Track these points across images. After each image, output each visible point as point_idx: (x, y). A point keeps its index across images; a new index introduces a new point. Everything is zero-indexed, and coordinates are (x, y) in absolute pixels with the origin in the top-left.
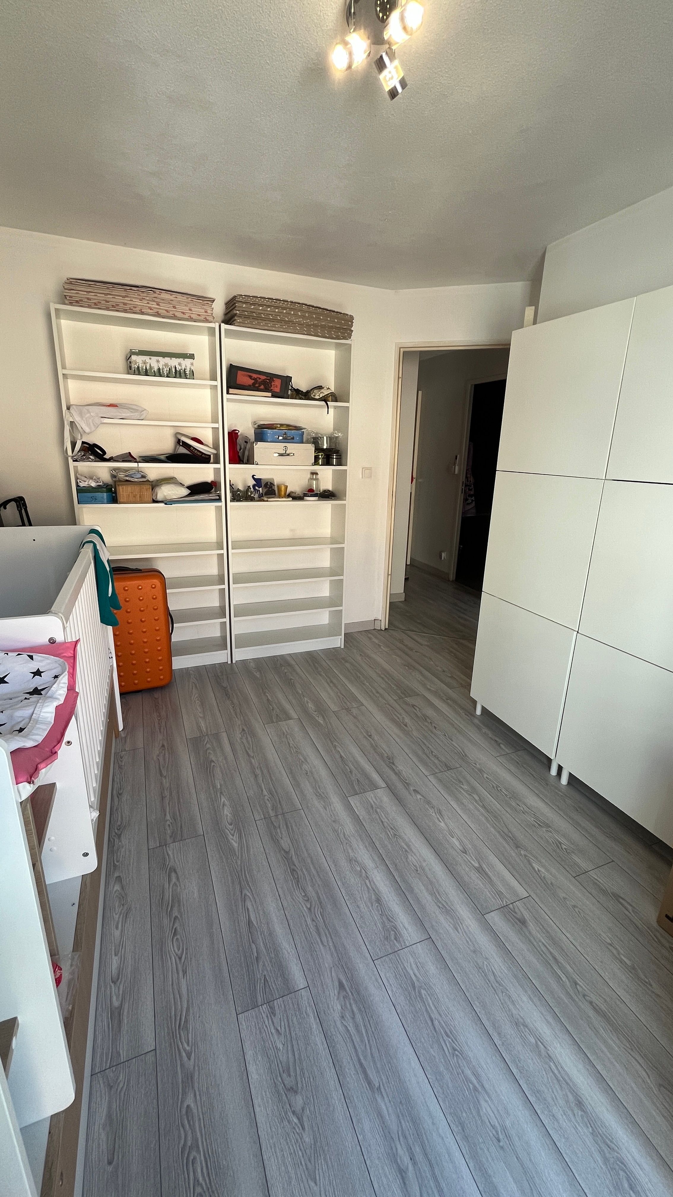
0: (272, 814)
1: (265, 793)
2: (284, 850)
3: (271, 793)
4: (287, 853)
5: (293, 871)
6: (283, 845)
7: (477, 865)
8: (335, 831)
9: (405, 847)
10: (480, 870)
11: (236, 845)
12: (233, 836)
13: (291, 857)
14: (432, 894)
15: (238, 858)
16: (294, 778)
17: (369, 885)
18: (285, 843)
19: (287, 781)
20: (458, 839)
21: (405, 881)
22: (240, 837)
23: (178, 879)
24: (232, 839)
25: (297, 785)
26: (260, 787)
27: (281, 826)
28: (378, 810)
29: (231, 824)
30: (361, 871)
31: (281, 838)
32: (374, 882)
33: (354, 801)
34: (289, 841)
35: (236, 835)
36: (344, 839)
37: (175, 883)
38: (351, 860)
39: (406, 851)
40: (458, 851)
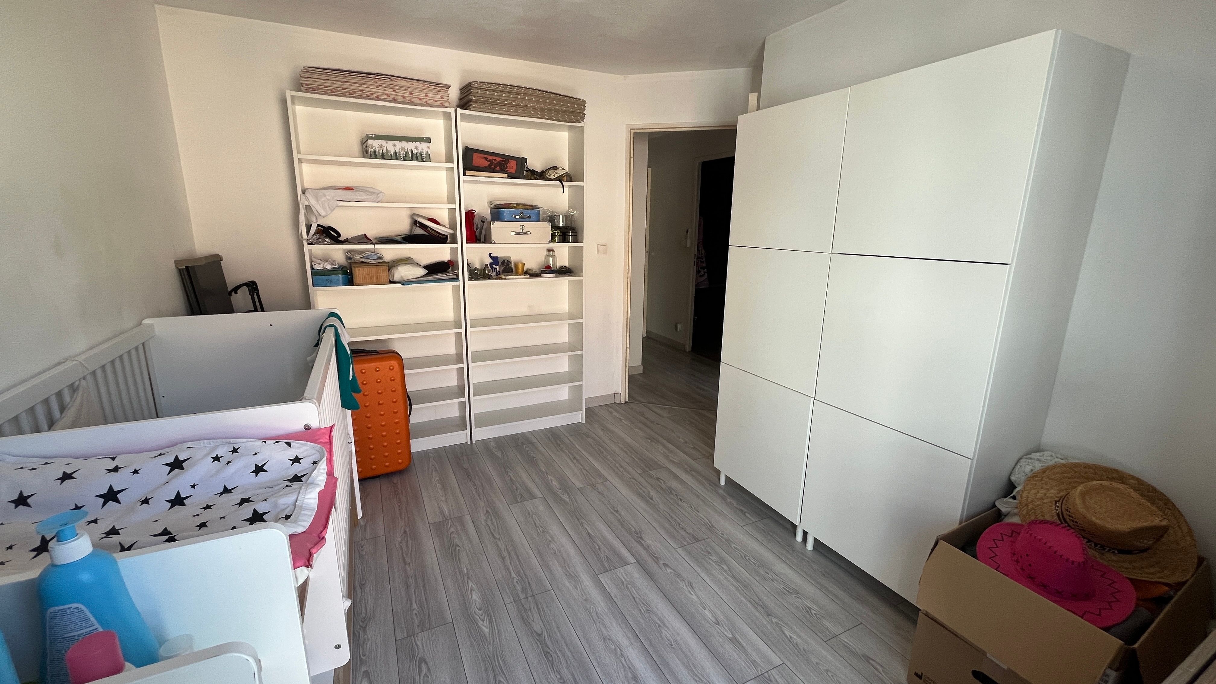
0: (522, 596)
1: (513, 575)
2: (536, 633)
3: (519, 575)
4: (540, 635)
5: (547, 654)
6: (536, 629)
7: (730, 636)
8: (587, 610)
9: (659, 622)
10: (734, 641)
11: (486, 630)
12: (483, 621)
13: (544, 639)
14: (688, 668)
15: (490, 644)
16: (543, 560)
17: (624, 663)
18: (537, 626)
19: (535, 562)
20: (711, 611)
21: (660, 656)
22: (491, 622)
23: (428, 670)
24: (483, 625)
25: (545, 565)
26: (508, 570)
27: (532, 609)
28: (629, 586)
29: (480, 610)
30: (615, 649)
31: (533, 621)
32: (629, 660)
33: (603, 578)
34: (541, 623)
35: (487, 621)
36: (597, 618)
37: (426, 674)
38: (605, 639)
39: (659, 626)
40: (711, 622)
